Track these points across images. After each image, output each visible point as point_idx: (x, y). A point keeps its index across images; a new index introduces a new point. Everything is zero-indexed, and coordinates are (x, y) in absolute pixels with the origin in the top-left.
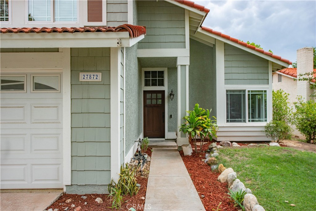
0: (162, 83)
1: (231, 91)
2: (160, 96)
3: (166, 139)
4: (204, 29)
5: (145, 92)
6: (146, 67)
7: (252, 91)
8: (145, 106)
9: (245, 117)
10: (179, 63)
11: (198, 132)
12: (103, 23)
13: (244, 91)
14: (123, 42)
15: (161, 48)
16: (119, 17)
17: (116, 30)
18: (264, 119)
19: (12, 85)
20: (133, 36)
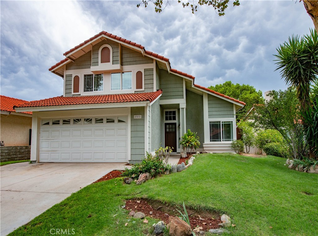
0: (174, 119)
1: (212, 122)
2: (174, 126)
3: (177, 153)
4: (195, 86)
5: (166, 124)
6: (166, 109)
7: (224, 122)
8: (166, 132)
9: (220, 139)
10: (180, 107)
11: (187, 144)
12: (143, 89)
13: (220, 122)
14: (148, 104)
15: (171, 99)
16: (150, 86)
17: (146, 101)
18: (232, 139)
19: (110, 121)
20: (152, 102)
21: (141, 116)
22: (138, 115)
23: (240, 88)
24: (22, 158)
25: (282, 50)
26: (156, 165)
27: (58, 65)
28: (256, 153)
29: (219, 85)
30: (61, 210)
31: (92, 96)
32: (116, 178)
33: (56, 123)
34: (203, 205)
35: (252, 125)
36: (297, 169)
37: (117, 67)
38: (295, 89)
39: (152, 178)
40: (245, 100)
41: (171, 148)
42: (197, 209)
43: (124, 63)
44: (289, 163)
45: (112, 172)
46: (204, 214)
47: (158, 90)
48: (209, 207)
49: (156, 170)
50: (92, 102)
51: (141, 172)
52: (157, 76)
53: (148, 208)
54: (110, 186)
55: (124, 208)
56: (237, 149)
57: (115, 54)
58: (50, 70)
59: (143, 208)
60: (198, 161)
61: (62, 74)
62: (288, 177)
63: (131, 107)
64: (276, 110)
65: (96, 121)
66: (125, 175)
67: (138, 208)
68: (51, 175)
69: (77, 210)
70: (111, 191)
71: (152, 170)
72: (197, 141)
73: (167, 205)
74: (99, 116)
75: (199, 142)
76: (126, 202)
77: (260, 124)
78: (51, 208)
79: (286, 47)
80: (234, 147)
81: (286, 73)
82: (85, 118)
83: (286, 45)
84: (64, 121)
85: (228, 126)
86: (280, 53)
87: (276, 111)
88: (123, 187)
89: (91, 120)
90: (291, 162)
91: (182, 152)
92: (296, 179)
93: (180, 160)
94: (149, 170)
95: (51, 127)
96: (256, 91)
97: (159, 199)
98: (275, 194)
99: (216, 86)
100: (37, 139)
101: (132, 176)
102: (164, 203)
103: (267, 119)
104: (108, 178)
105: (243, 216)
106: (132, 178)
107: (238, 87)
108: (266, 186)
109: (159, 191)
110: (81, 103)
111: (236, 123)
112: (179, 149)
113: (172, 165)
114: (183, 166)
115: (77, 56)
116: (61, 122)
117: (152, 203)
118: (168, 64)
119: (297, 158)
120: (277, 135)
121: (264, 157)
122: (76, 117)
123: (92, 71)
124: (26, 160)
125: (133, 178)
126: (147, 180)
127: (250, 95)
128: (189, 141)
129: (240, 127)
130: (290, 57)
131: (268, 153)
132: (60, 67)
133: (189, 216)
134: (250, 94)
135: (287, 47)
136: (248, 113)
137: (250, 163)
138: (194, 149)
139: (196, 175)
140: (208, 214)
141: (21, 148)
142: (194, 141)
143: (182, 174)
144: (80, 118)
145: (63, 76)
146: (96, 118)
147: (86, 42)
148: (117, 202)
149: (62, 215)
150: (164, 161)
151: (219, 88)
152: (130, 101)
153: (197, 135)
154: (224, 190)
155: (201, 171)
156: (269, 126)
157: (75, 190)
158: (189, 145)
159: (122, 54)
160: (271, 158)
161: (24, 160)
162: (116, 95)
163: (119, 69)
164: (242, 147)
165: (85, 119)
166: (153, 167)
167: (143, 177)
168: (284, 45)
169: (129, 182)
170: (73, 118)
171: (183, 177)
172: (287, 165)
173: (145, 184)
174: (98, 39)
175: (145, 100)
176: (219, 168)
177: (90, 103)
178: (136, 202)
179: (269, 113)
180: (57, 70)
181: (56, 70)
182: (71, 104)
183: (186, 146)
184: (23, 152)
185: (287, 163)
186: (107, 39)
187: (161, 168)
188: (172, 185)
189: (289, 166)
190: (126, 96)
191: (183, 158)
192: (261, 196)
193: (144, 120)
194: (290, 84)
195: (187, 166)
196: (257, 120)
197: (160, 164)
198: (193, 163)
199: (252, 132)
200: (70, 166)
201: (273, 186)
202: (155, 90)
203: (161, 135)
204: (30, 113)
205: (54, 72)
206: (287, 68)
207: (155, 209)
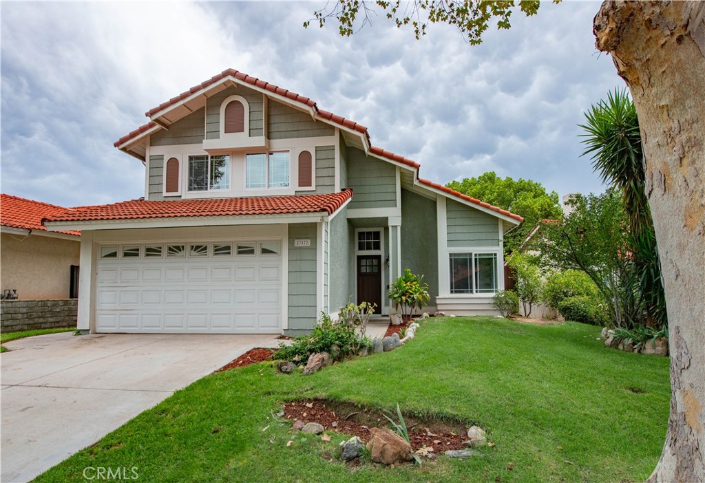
0: (377, 247)
1: (455, 255)
2: (375, 262)
3: (383, 316)
4: (421, 182)
5: (360, 258)
6: (360, 227)
7: (480, 255)
8: (360, 274)
9: (471, 288)
10: (390, 224)
11: (404, 297)
12: (313, 188)
13: (471, 254)
14: (324, 218)
15: (371, 207)
16: (327, 181)
17: (319, 211)
18: (494, 289)
19: (245, 251)
20: (332, 213)
21: (309, 241)
22: (303, 240)
23: (514, 186)
24: (57, 325)
25: (595, 115)
26: (342, 337)
27: (133, 135)
28: (545, 316)
29: (470, 179)
30: (158, 421)
31: (207, 201)
32: (262, 363)
33: (132, 253)
34: (434, 409)
35: (534, 261)
36: (621, 347)
37: (260, 141)
38: (621, 193)
39: (334, 362)
40: (523, 211)
41: (372, 305)
42: (423, 416)
43: (273, 135)
44: (607, 335)
45: (250, 351)
46: (436, 427)
47: (343, 190)
48: (447, 413)
49: (343, 347)
50: (209, 213)
51: (311, 351)
52: (343, 161)
53: (329, 416)
54: (250, 377)
55: (283, 416)
56: (505, 309)
57: (255, 116)
58: (116, 145)
59: (319, 416)
60: (425, 330)
61: (143, 155)
62: (601, 361)
63: (289, 224)
64: (581, 233)
65: (216, 250)
66: (279, 357)
67: (309, 417)
68: (125, 356)
69: (190, 420)
70: (254, 387)
71: (334, 348)
72: (423, 293)
73: (366, 410)
74: (222, 241)
75: (428, 295)
76: (284, 406)
77: (551, 259)
78: (137, 418)
79: (603, 111)
80: (499, 304)
81: (603, 161)
82: (193, 244)
83: (604, 106)
84: (148, 250)
85: (487, 263)
86: (592, 122)
87: (582, 236)
88: (276, 379)
89: (205, 248)
90: (609, 334)
91: (394, 314)
92: (616, 366)
93: (388, 330)
94: (328, 347)
95: (121, 262)
96: (547, 192)
97: (349, 399)
98: (573, 392)
99: (464, 180)
100: (91, 286)
101: (294, 359)
102: (360, 406)
103: (565, 250)
104: (243, 362)
105: (510, 429)
106: (294, 362)
107: (509, 184)
108: (558, 376)
109: (349, 385)
110: (185, 214)
111: (505, 256)
112: (387, 308)
113: (373, 338)
114: (396, 341)
115: (175, 119)
116: (142, 252)
117: (336, 407)
118: (366, 138)
119: (621, 326)
120: (585, 281)
121: (561, 323)
122: (173, 243)
123: (206, 150)
124: (66, 329)
125: (296, 363)
126: (325, 365)
127: (534, 200)
128: (406, 292)
129: (512, 264)
130: (611, 131)
131: (568, 318)
132: (138, 140)
133: (409, 430)
134: (534, 198)
135: (605, 110)
136: (529, 238)
137: (530, 336)
138: (417, 307)
139: (422, 356)
140: (443, 425)
141: (55, 303)
142: (418, 291)
143: (394, 355)
144: (183, 245)
145: (143, 159)
146: (216, 244)
147: (193, 91)
148: (267, 406)
149: (161, 430)
150: (357, 331)
151: (470, 186)
152: (288, 212)
153: (424, 280)
154: (475, 383)
155: (431, 350)
156: (569, 264)
157: (181, 386)
158: (407, 301)
159: (268, 116)
160: (572, 327)
161: (62, 329)
162: (257, 199)
163: (264, 145)
164: (516, 305)
165: (193, 247)
166: (337, 342)
167: (317, 360)
168: (599, 107)
169: (288, 370)
170: (168, 243)
171: (397, 360)
172: (602, 339)
173: (320, 374)
174: (220, 85)
175: (318, 209)
176: (468, 343)
177: (204, 214)
178: (305, 406)
179: (569, 239)
180: (132, 146)
181: (129, 145)
182: (164, 217)
183: (401, 303)
184: (58, 312)
185: (603, 335)
186: (238, 84)
187: (351, 344)
188: (374, 375)
189: (606, 342)
190: (277, 201)
191: (395, 326)
192: (546, 395)
193: (316, 249)
194: (610, 182)
195: (402, 340)
196: (546, 252)
197: (350, 336)
198: (415, 335)
199: (536, 275)
200: (162, 340)
201: (571, 378)
202: (337, 190)
203: (349, 280)
204: (77, 234)
205: (124, 149)
206: (605, 151)
207: (342, 417)
